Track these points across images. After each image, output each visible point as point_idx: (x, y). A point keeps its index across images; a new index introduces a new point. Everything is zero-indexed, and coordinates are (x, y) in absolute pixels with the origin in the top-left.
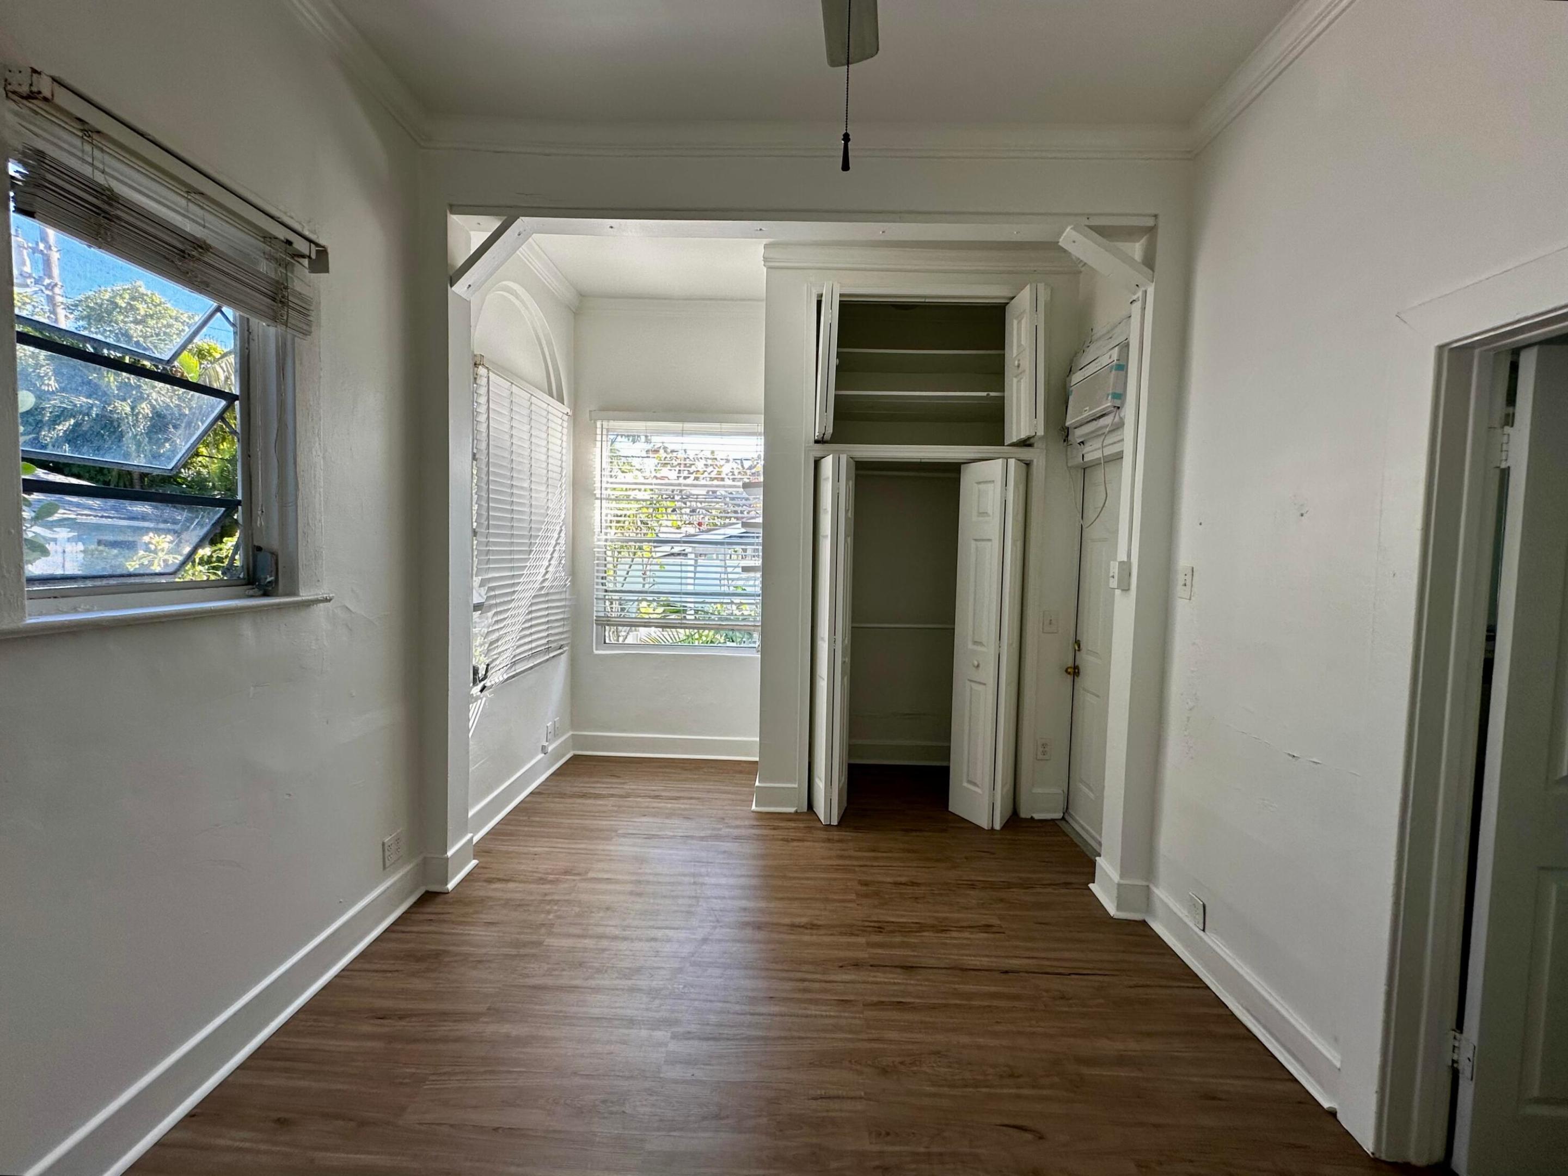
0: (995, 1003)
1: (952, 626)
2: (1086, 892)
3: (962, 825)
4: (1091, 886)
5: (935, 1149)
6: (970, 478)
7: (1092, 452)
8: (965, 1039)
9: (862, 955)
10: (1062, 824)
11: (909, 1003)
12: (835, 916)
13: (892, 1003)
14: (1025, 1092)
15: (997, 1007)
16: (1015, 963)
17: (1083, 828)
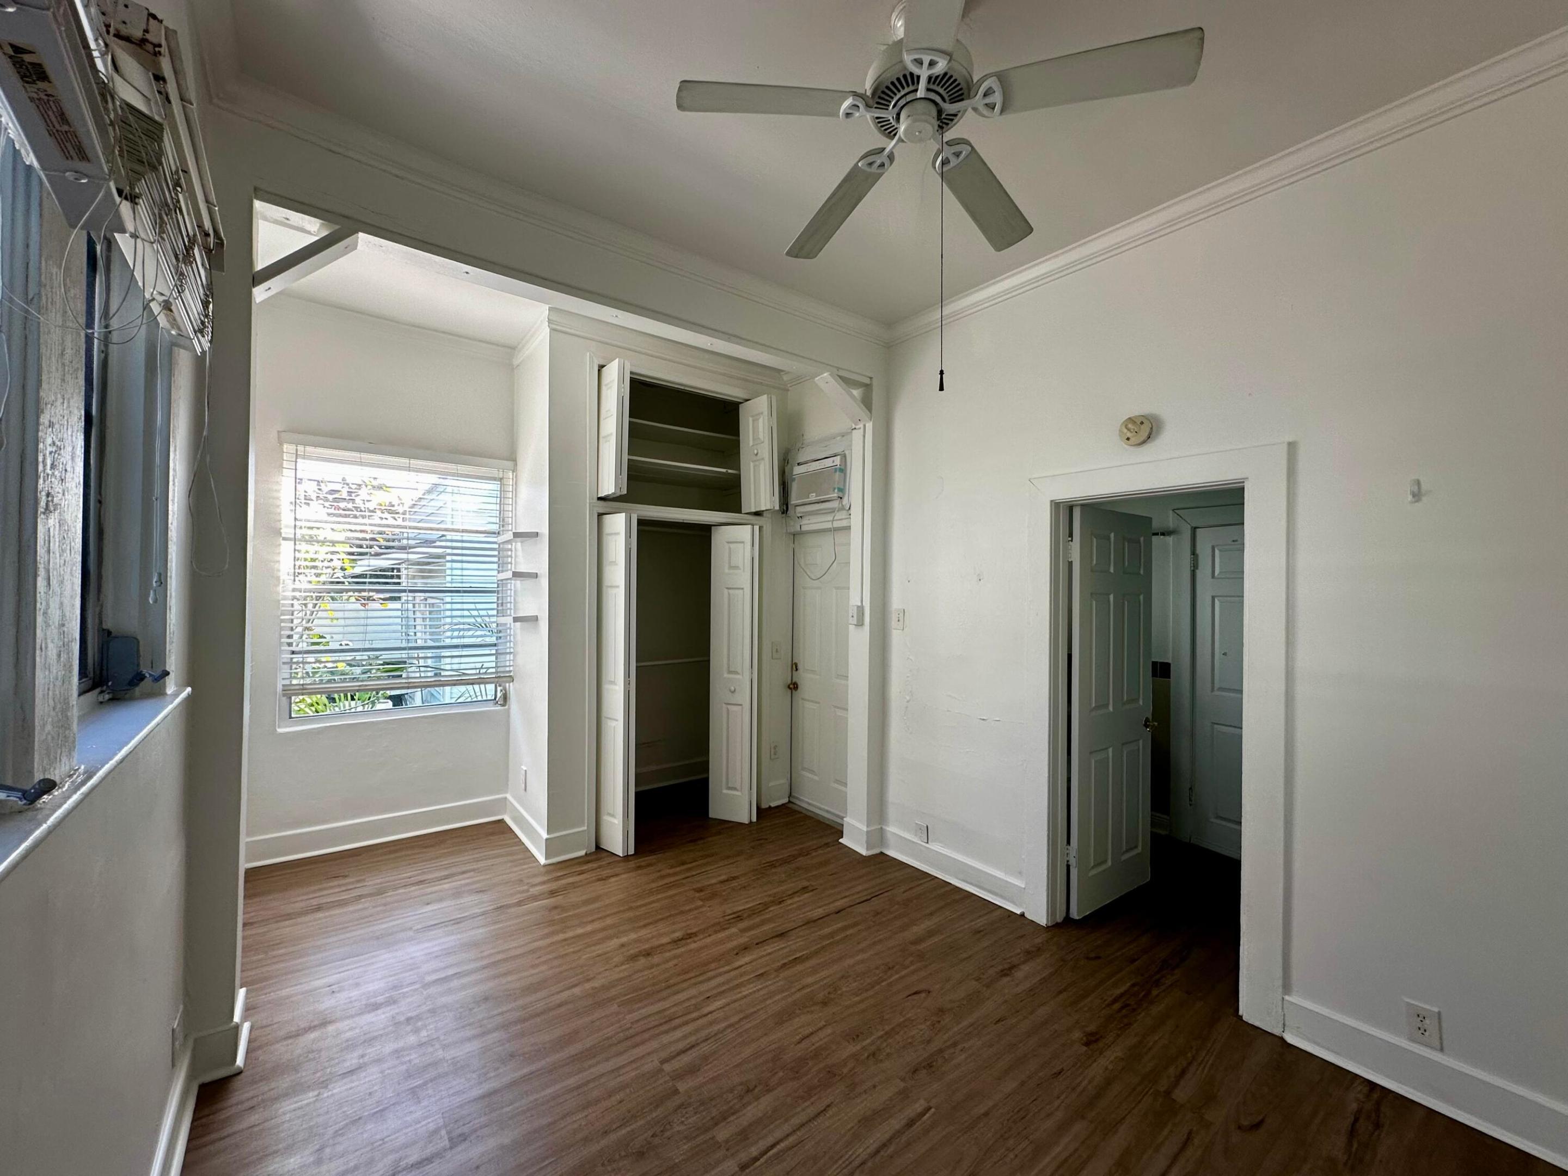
0: (849, 932)
1: (706, 659)
2: (840, 846)
3: (727, 826)
4: (841, 840)
5: (887, 1028)
6: (720, 538)
7: (809, 524)
8: (850, 961)
9: (743, 940)
10: (790, 805)
11: (801, 956)
12: (700, 922)
13: (790, 962)
14: (903, 973)
15: (851, 935)
16: (839, 904)
17: (809, 804)
